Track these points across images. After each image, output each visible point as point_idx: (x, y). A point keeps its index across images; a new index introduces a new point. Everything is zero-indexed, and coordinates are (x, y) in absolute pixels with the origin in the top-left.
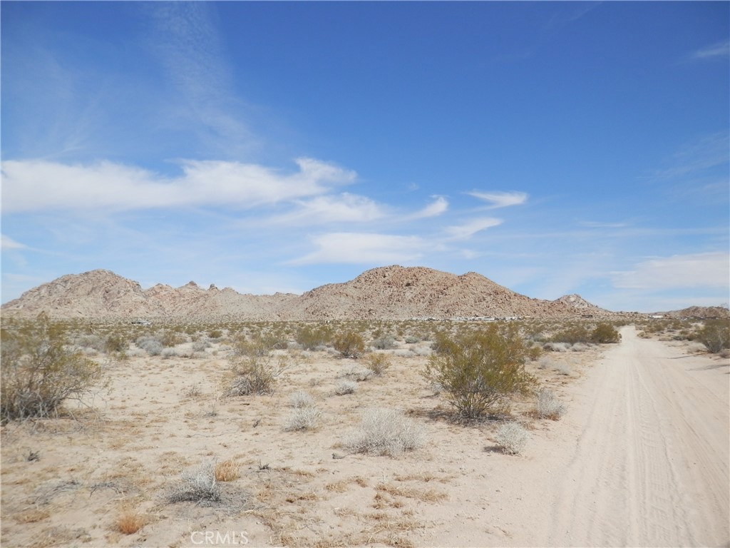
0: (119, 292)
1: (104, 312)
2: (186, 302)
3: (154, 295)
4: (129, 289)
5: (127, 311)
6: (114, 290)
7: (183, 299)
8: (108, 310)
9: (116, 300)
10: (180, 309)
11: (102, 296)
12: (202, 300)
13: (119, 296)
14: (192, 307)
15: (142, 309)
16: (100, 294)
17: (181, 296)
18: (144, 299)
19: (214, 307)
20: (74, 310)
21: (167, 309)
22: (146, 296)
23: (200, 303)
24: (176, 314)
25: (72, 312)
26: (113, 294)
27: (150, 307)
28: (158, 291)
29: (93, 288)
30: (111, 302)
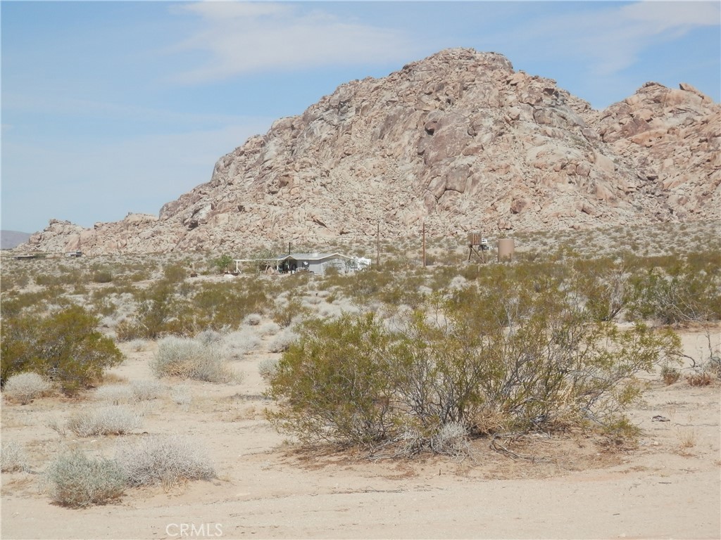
0: (474, 130)
1: (415, 215)
3: (625, 133)
4: (515, 111)
5: (504, 207)
6: (453, 122)
8: (431, 209)
9: (462, 161)
11: (411, 150)
13: (473, 145)
15: (566, 197)
16: (406, 139)
18: (576, 154)
20: (300, 213)
21: (676, 192)
22: (592, 142)
25: (290, 220)
26: (452, 135)
27: (600, 185)
28: (644, 115)
29: (389, 122)
30: (444, 170)
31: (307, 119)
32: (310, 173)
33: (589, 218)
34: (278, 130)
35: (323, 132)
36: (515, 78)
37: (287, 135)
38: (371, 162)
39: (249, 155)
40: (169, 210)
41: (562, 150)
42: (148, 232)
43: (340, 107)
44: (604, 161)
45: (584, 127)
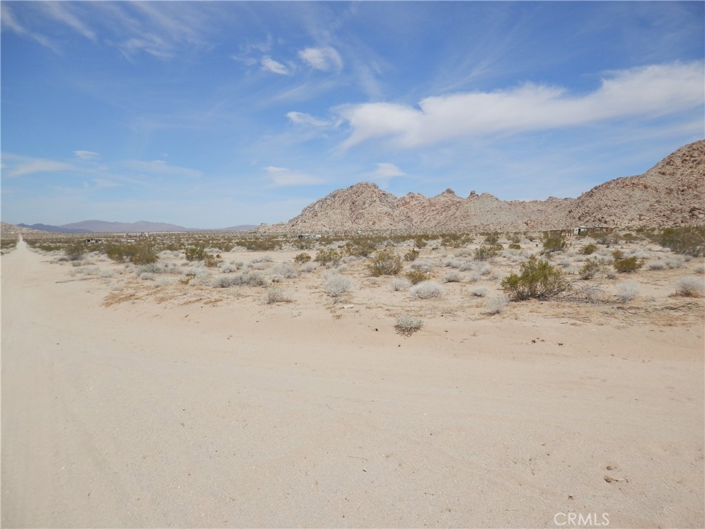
0: (364, 203)
1: (349, 224)
2: (435, 212)
3: (403, 205)
4: (375, 199)
5: (371, 223)
6: (359, 202)
7: (433, 208)
8: (352, 223)
9: (361, 211)
10: (429, 220)
11: (349, 208)
12: (453, 209)
13: (364, 207)
14: (441, 218)
15: (386, 221)
16: (348, 205)
17: (431, 205)
18: (390, 210)
19: (466, 216)
20: (320, 223)
21: (415, 220)
22: (393, 208)
23: (451, 213)
24: (424, 225)
25: (317, 225)
26: (359, 205)
27: (395, 218)
28: (408, 201)
29: (344, 200)
30: (356, 213)
31: (326, 199)
32: (323, 213)
33: (392, 227)
34: (318, 202)
35: (329, 202)
36: (376, 190)
37: (321, 203)
38: (338, 211)
39: (312, 207)
40: (291, 221)
41: (386, 209)
42: (283, 227)
43: (334, 196)
44: (397, 212)
45: (392, 203)
